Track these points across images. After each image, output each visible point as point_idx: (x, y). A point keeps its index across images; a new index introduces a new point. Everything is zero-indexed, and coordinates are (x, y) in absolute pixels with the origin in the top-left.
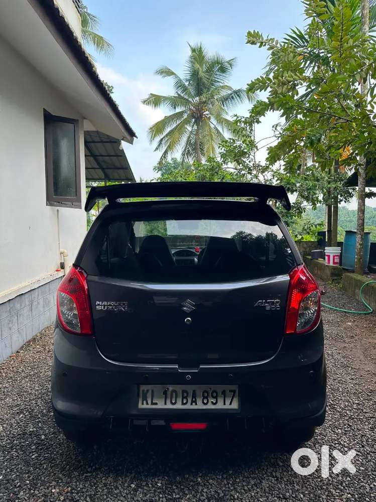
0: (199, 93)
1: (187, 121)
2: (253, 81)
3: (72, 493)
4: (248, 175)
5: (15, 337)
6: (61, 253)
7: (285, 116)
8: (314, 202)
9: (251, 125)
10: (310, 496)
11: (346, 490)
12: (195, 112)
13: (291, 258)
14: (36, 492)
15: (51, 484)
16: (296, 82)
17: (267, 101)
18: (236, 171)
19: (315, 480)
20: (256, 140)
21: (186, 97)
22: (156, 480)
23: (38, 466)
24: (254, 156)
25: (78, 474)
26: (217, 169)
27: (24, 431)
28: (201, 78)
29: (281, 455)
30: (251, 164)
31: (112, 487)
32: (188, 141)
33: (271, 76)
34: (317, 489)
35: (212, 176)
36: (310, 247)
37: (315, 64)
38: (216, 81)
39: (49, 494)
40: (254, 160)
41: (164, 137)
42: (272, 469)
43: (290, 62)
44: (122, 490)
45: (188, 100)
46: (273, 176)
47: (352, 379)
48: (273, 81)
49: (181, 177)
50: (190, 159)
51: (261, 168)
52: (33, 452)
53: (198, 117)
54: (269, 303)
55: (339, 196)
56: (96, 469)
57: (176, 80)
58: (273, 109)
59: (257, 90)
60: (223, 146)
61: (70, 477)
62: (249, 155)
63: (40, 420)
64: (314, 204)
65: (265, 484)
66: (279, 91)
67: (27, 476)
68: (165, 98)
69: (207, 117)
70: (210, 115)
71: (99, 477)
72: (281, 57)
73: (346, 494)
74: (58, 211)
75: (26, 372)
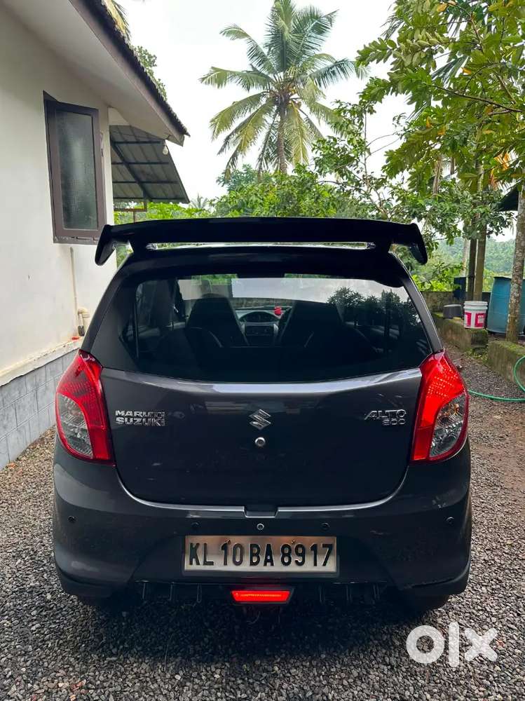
0: (284, 66)
1: (266, 109)
2: (367, 46)
3: (89, 689)
4: (355, 192)
5: (13, 439)
6: (79, 313)
7: (415, 104)
8: (451, 234)
9: (360, 116)
10: (440, 696)
11: (494, 686)
12: (277, 96)
13: (424, 342)
14: (36, 687)
15: (58, 674)
16: (433, 48)
17: (387, 78)
18: (337, 186)
19: (448, 670)
20: (369, 140)
21: (265, 72)
22: (213, 669)
23: (40, 644)
24: (365, 164)
25: (97, 658)
26: (310, 183)
27: (23, 585)
28: (287, 43)
29: (398, 628)
30: (360, 176)
31: (148, 679)
32: (268, 138)
33: (395, 37)
34: (451, 685)
35: (303, 193)
36: (442, 299)
37: (460, 19)
38: (309, 48)
39: (54, 691)
40: (364, 170)
41: (232, 133)
42: (384, 651)
43: (426, 14)
44: (162, 684)
45: (267, 77)
46: (392, 194)
47: (503, 505)
48: (398, 47)
49: (256, 195)
50: (270, 166)
51: (374, 181)
52: (32, 620)
53: (282, 102)
54: (387, 414)
55: (488, 226)
56: (125, 649)
57: (250, 45)
58: (396, 91)
59: (372, 61)
60: (319, 148)
61: (85, 663)
62: (357, 162)
63: (45, 568)
64: (450, 237)
65: (373, 675)
66: (407, 63)
67: (23, 659)
68: (234, 74)
69: (294, 102)
70: (300, 100)
71: (128, 662)
72: (412, 6)
73: (494, 694)
74: (72, 250)
75: (29, 491)
